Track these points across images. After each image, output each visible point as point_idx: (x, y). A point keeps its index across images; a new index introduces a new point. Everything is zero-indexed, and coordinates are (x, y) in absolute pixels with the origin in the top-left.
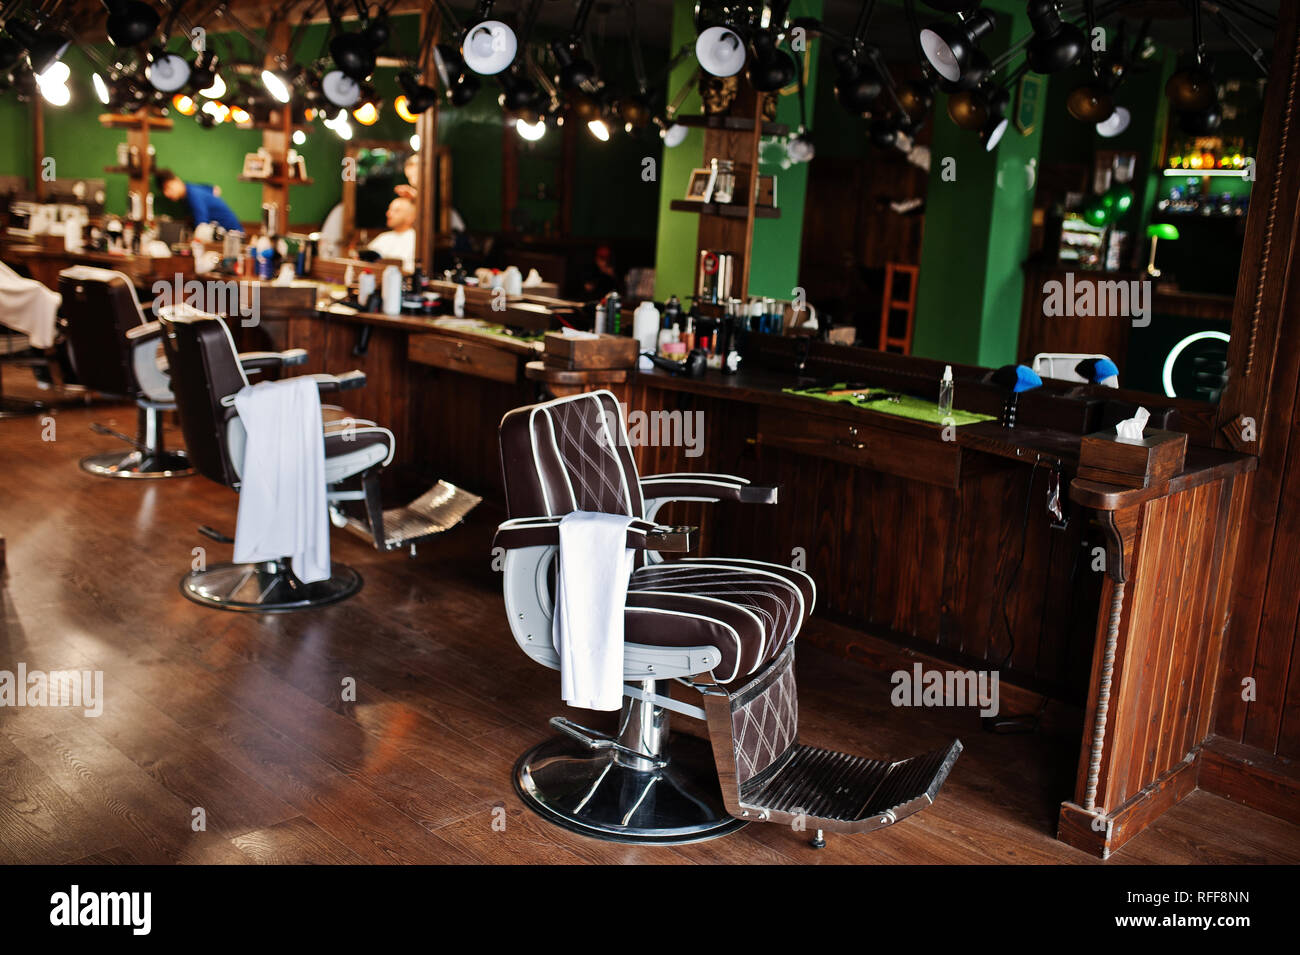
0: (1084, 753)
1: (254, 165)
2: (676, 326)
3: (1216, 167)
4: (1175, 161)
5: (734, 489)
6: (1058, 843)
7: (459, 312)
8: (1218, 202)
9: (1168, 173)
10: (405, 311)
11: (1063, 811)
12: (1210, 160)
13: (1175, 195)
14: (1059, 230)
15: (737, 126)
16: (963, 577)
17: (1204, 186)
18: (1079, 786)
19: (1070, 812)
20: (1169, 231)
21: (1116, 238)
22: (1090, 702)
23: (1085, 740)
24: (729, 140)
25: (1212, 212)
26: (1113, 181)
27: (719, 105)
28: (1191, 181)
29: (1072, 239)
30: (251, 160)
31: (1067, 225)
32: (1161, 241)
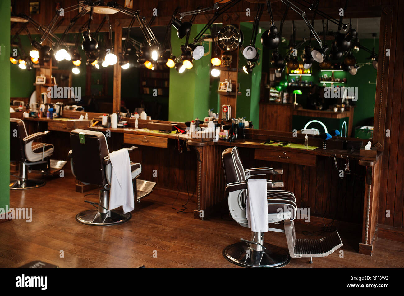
0: (364, 230)
1: (39, 80)
2: (219, 127)
3: (303, 73)
4: (292, 71)
5: (271, 171)
6: (359, 254)
7: (136, 126)
8: (304, 83)
9: (290, 75)
10: (118, 127)
11: (360, 245)
12: (301, 71)
13: (293, 81)
14: (269, 92)
15: (234, 70)
16: (307, 191)
17: (300, 78)
18: (363, 238)
19: (362, 245)
20: (299, 92)
21: (285, 94)
22: (364, 216)
23: (364, 226)
24: (228, 74)
25: (303, 85)
26: (276, 77)
27: (228, 64)
28: (297, 77)
29: (272, 95)
30: (38, 78)
31: (271, 91)
32: (297, 95)
